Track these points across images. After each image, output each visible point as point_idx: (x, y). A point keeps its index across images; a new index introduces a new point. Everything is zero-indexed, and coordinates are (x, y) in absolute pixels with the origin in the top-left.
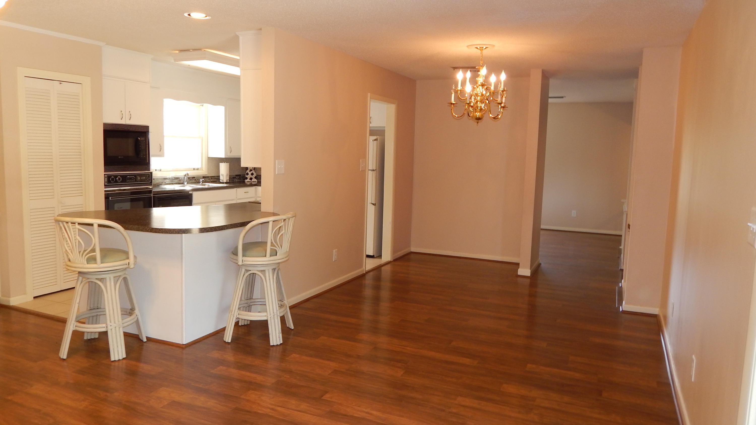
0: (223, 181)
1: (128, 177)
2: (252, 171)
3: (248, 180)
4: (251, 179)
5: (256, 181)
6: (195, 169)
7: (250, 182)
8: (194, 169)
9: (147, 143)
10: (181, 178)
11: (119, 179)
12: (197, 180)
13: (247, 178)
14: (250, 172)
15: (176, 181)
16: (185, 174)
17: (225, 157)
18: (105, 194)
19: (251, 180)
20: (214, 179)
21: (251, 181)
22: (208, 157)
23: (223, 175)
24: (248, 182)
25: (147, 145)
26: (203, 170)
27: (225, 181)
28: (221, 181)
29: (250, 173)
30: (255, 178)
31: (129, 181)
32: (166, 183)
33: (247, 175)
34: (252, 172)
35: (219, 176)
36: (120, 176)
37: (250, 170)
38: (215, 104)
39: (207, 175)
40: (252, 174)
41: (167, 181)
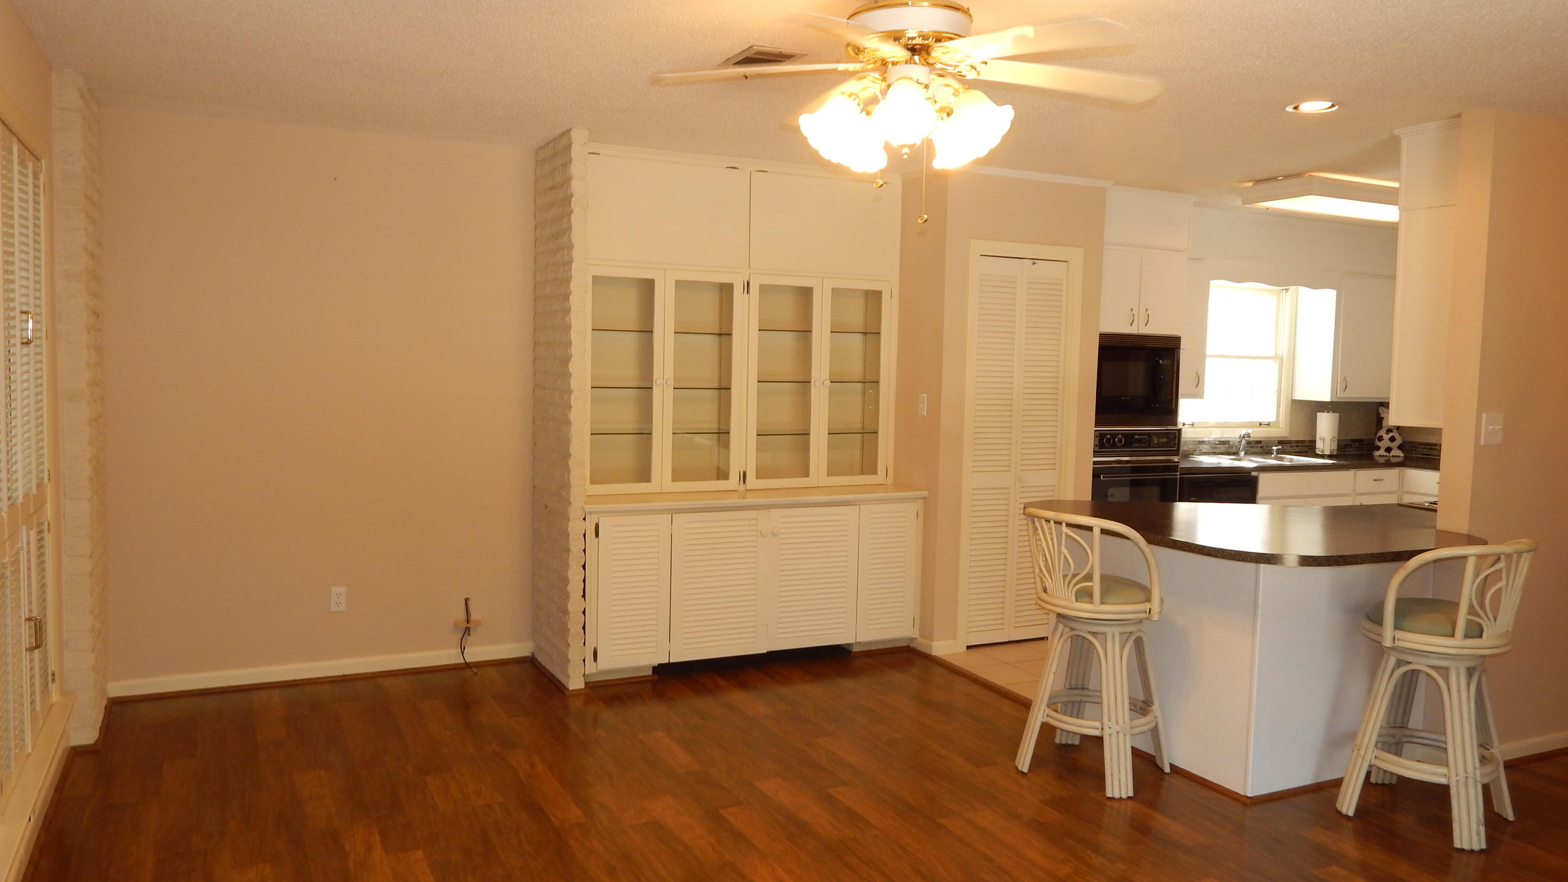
0: (1323, 451)
1: (1136, 437)
2: (1392, 432)
3: (1382, 452)
4: (1389, 450)
5: (1402, 454)
6: (1262, 423)
7: (1386, 456)
8: (1260, 424)
9: (1175, 371)
10: (1233, 441)
11: (1120, 441)
12: (1266, 447)
13: (1378, 448)
14: (1387, 434)
15: (1223, 448)
16: (1244, 435)
17: (1331, 399)
18: (1093, 468)
19: (1389, 453)
20: (1301, 446)
21: (1387, 454)
22: (1293, 399)
23: (1323, 440)
24: (1380, 456)
25: (1175, 375)
26: (1280, 426)
27: (1327, 452)
28: (1317, 452)
29: (1386, 437)
30: (1400, 448)
31: (1137, 445)
32: (1203, 451)
33: (1380, 441)
34: (1391, 435)
35: (1315, 441)
36: (1123, 435)
37: (1387, 431)
38: (1315, 284)
39: (1286, 437)
40: (1392, 439)
41: (1205, 446)
